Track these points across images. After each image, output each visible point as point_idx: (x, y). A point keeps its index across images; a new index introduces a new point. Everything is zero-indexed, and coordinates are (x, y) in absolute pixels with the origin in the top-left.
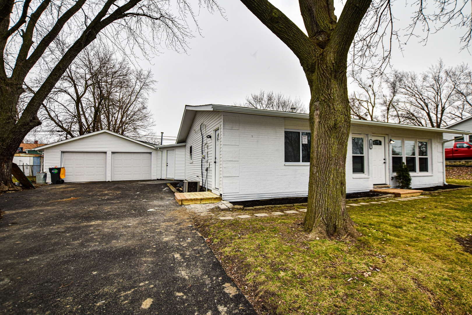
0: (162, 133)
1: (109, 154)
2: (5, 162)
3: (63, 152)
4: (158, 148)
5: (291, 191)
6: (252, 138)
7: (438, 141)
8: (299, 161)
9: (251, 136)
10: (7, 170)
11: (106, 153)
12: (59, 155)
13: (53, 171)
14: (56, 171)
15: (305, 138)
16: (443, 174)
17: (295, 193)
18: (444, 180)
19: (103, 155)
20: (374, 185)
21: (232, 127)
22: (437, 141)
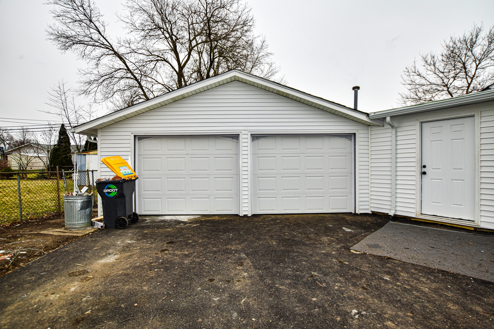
0: (356, 89)
1: (245, 140)
3: (138, 138)
4: (388, 119)
11: (235, 137)
12: (128, 145)
13: (106, 191)
14: (113, 191)
19: (228, 144)
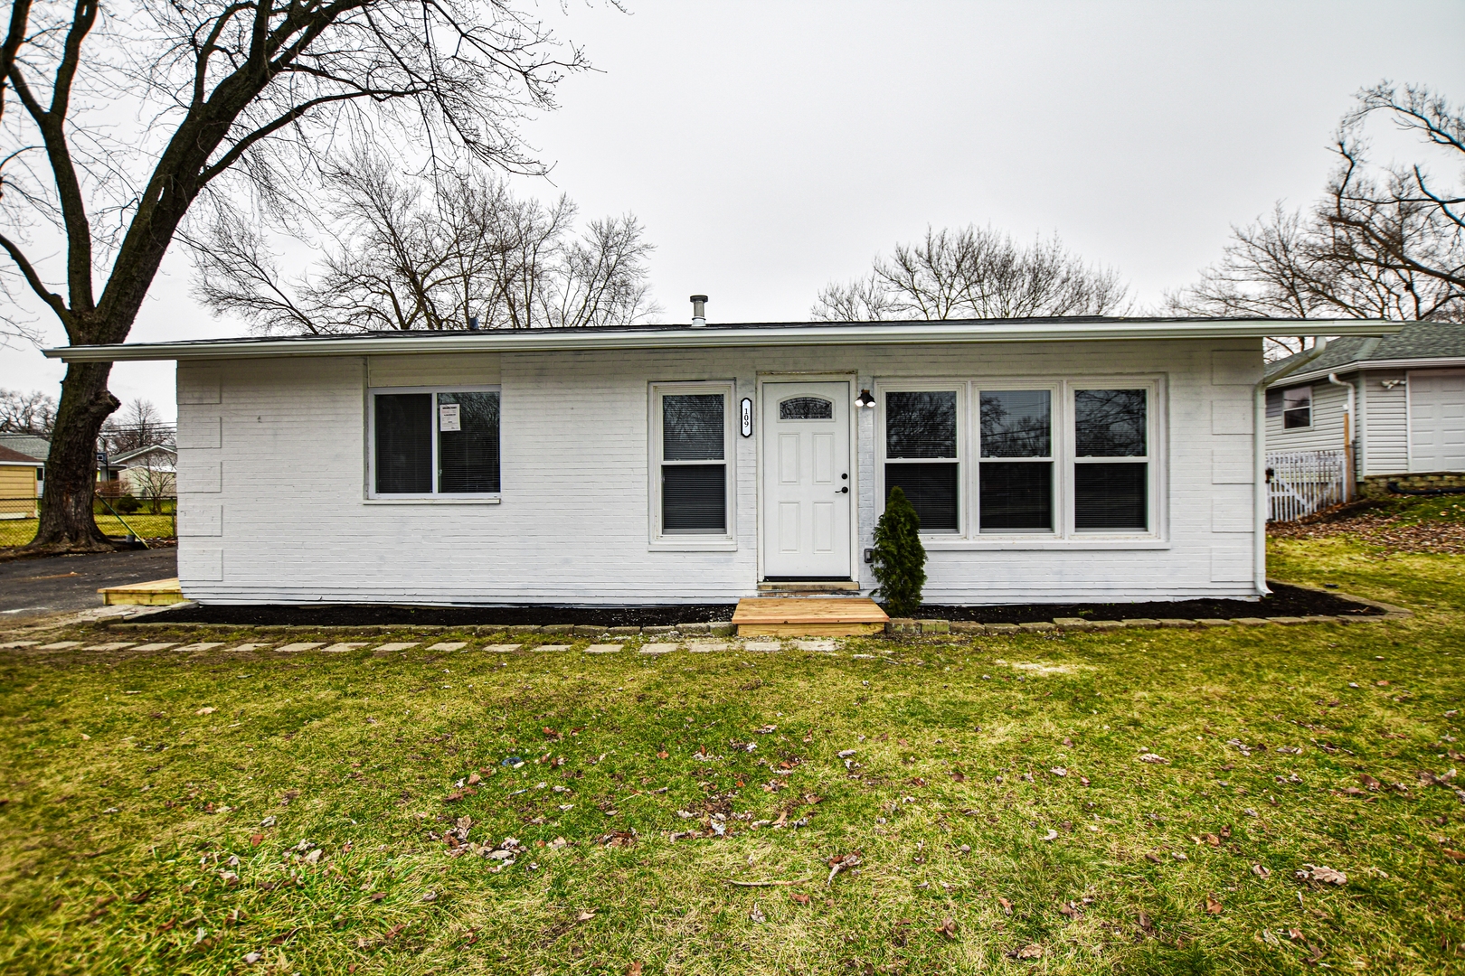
2: (72, 493)
5: (386, 584)
6: (260, 425)
7: (1215, 382)
8: (428, 489)
9: (256, 419)
10: (76, 508)
15: (451, 411)
16: (1254, 543)
17: (402, 592)
18: (1255, 574)
20: (768, 579)
21: (201, 398)
22: (1212, 379)
